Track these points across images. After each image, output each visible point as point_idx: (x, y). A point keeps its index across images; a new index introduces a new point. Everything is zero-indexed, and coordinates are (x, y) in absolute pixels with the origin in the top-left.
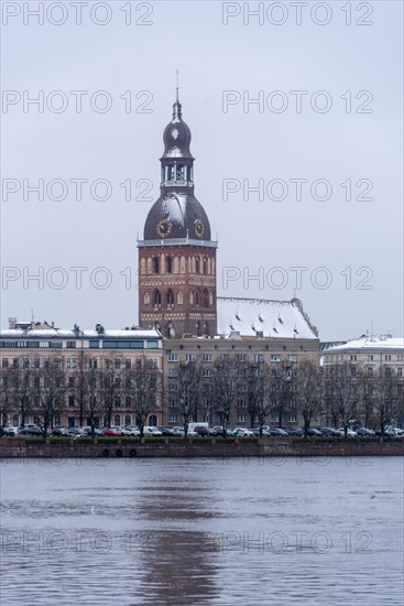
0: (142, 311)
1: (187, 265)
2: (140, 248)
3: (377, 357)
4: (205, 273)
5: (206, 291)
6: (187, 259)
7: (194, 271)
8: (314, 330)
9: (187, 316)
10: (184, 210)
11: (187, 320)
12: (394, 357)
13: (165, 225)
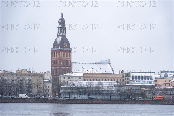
0: (52, 67)
1: (60, 54)
2: (52, 50)
3: (66, 78)
4: (67, 56)
5: (67, 61)
6: (60, 53)
7: (62, 56)
8: (113, 71)
9: (60, 67)
10: (60, 41)
11: (60, 69)
12: (70, 78)
13: (56, 44)
